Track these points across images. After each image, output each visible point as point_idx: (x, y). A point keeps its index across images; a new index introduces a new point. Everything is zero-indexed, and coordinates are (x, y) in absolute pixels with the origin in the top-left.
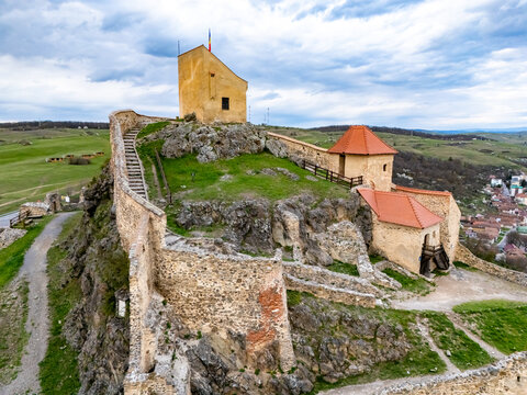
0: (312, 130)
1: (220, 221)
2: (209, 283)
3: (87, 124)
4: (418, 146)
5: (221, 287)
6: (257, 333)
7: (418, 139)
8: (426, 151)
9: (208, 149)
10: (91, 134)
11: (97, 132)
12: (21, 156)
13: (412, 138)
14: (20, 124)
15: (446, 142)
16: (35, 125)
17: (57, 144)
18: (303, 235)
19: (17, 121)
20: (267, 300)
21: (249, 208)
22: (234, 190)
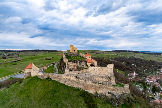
0: (109, 51)
1: (72, 61)
2: (71, 64)
3: (48, 50)
4: (142, 57)
5: (72, 65)
6: (74, 68)
7: (142, 54)
8: (145, 58)
9: (72, 55)
10: (49, 53)
11: (51, 52)
12: (34, 58)
13: (141, 54)
14: (31, 50)
15: (152, 55)
16: (35, 50)
17: (42, 56)
18: (79, 63)
19: (30, 50)
20: (75, 66)
21: (75, 60)
22: (74, 59)
